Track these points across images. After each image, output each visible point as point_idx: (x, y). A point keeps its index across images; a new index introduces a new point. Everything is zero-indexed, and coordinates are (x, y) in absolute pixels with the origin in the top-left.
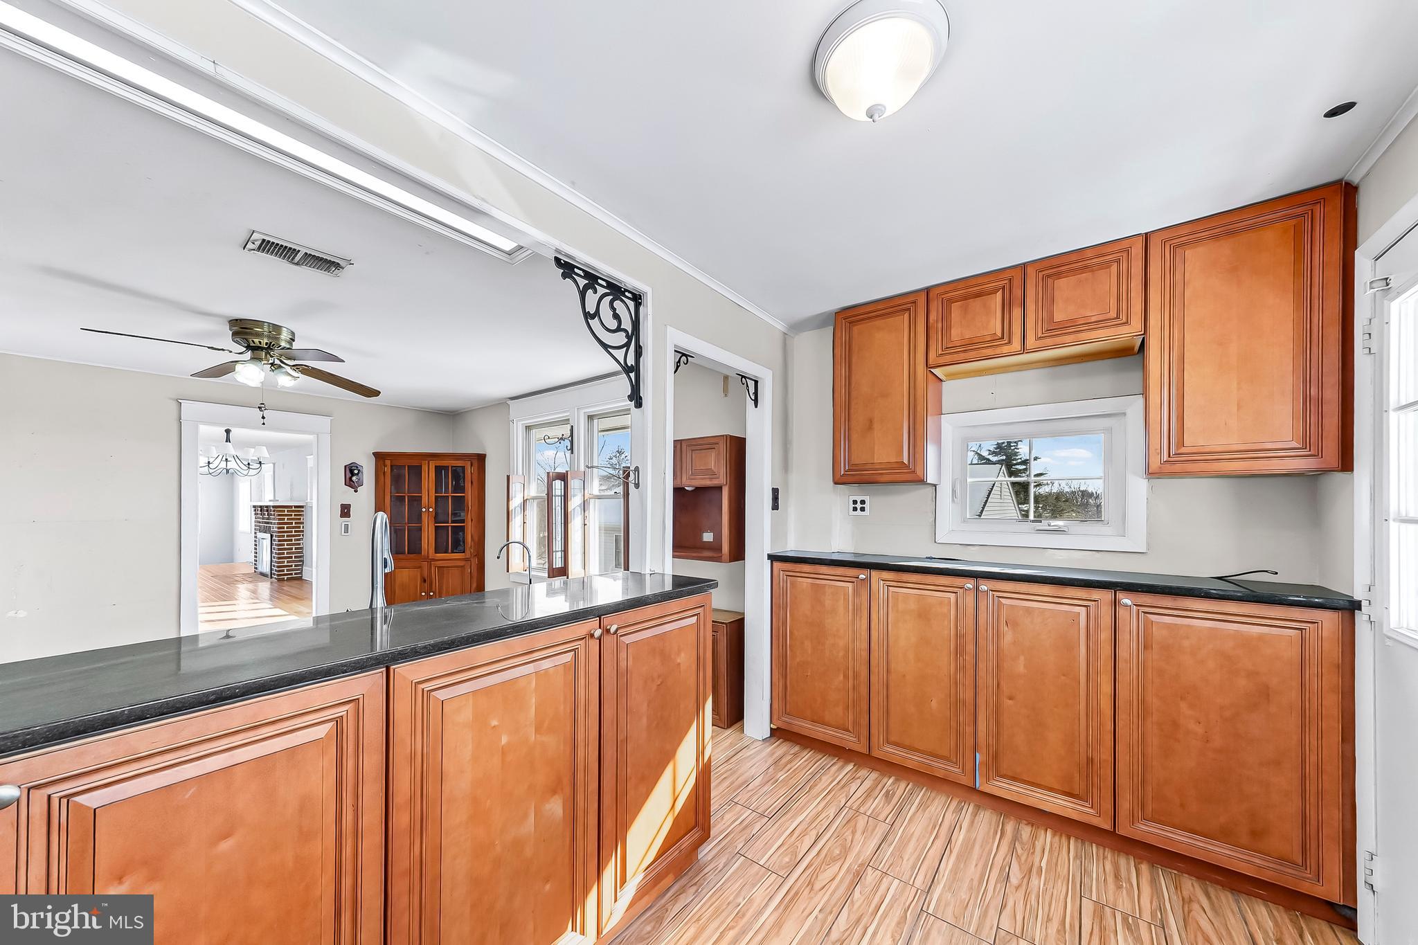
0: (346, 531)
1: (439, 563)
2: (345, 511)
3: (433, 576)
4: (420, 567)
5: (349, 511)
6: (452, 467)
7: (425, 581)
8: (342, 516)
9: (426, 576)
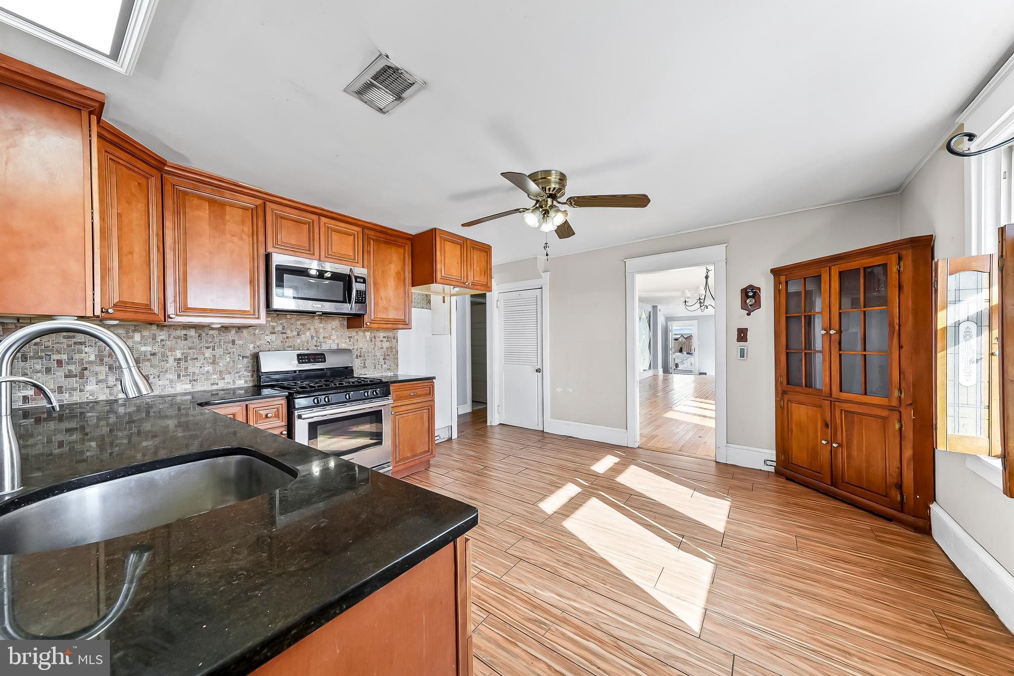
0: (742, 356)
1: (846, 406)
2: (742, 335)
3: (838, 421)
4: (820, 407)
5: (746, 335)
6: (865, 268)
7: (827, 425)
8: (738, 341)
9: (828, 419)
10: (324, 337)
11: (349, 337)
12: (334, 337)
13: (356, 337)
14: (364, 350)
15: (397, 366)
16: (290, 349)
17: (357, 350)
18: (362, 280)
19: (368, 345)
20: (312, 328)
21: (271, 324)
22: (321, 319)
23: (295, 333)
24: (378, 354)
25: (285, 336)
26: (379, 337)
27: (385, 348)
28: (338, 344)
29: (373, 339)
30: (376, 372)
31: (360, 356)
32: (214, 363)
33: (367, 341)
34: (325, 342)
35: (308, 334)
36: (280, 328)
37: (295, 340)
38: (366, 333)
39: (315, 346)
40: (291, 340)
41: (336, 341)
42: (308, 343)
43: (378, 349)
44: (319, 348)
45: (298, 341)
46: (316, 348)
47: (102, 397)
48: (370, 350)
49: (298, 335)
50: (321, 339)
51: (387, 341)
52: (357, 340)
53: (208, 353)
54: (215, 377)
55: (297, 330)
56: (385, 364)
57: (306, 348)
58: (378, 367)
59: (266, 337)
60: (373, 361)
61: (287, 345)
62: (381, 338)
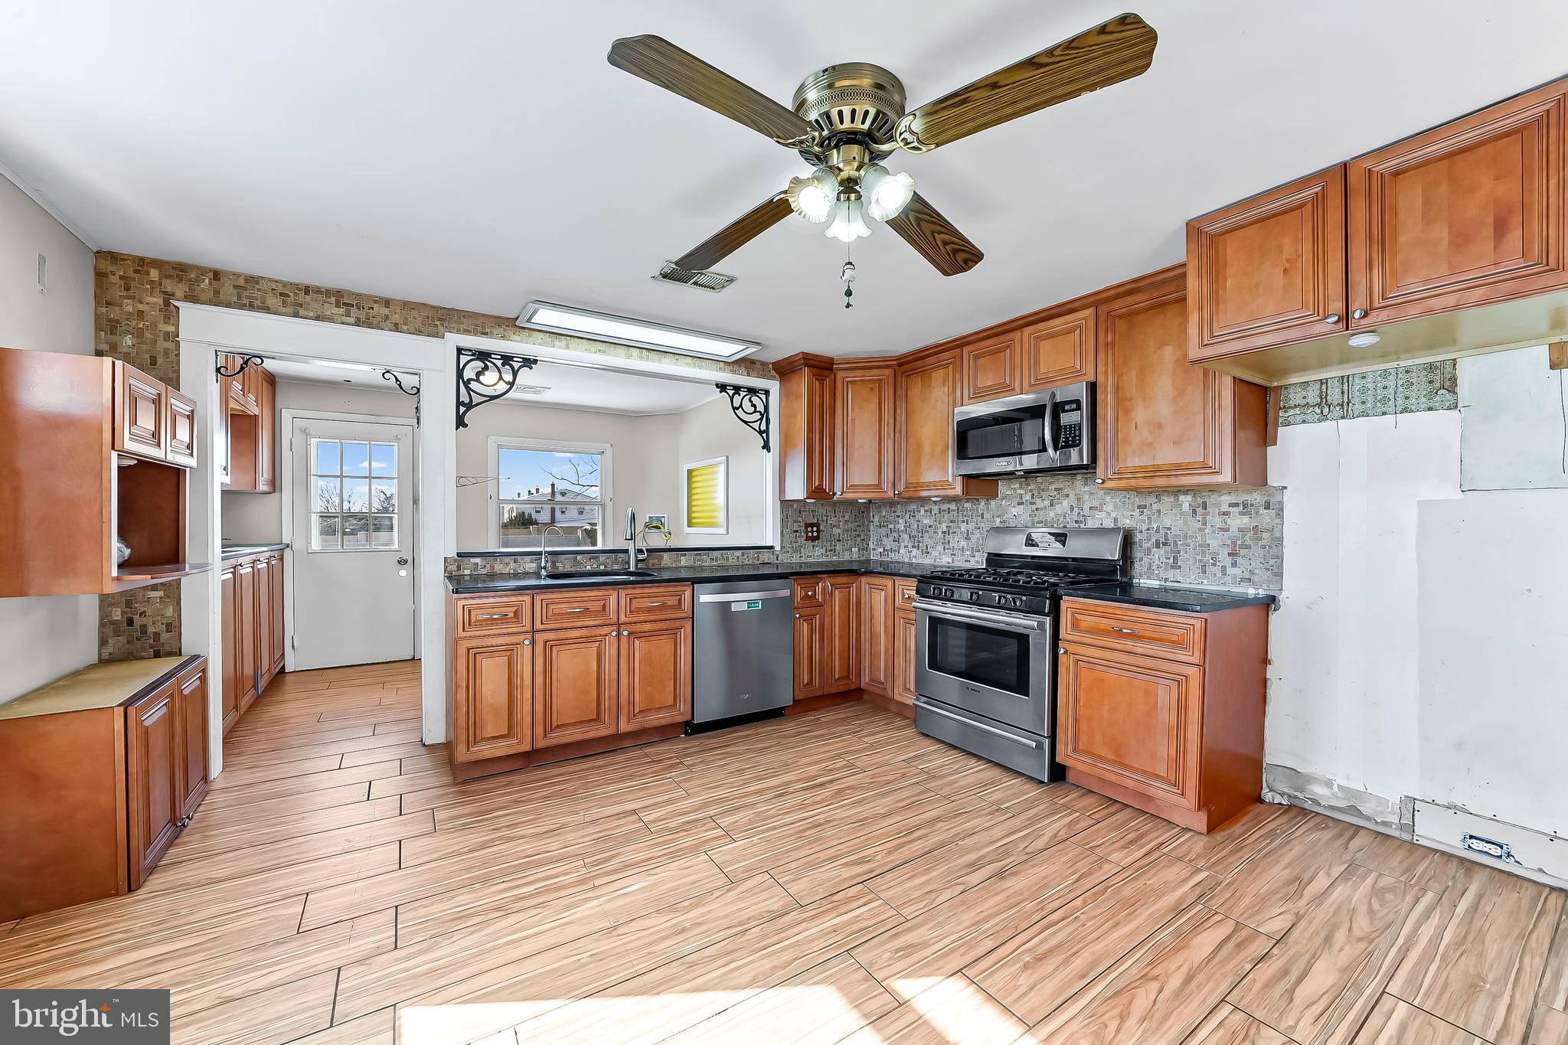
10: (1091, 508)
11: (1139, 507)
12: (1109, 508)
13: (1155, 507)
14: (1175, 531)
15: (1280, 575)
16: (1041, 525)
17: (1157, 531)
18: (1074, 406)
19: (1186, 523)
20: (1072, 494)
21: (1018, 491)
22: (1086, 479)
23: (1047, 503)
24: (1214, 543)
25: (1034, 507)
26: (1218, 505)
27: (1234, 530)
28: (1116, 520)
29: (1200, 510)
30: (1205, 582)
31: (1165, 544)
32: (968, 539)
33: (1182, 514)
34: (1093, 517)
35: (1065, 503)
36: (1028, 497)
37: (1047, 512)
38: (1182, 498)
39: (1076, 522)
40: (1041, 513)
41: (1113, 515)
42: (1065, 517)
43: (1213, 532)
44: (1082, 526)
45: (1052, 514)
46: (1077, 525)
47: (906, 560)
48: (1190, 533)
49: (1052, 505)
50: (1086, 511)
51: (1242, 513)
52: (1159, 511)
53: (964, 527)
54: (968, 553)
55: (1050, 498)
56: (1234, 564)
57: (1062, 525)
58: (1210, 569)
59: (1013, 510)
60: (1199, 557)
61: (1036, 519)
62: (1225, 508)
